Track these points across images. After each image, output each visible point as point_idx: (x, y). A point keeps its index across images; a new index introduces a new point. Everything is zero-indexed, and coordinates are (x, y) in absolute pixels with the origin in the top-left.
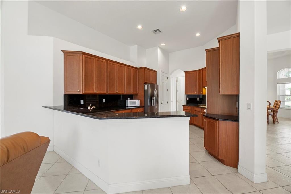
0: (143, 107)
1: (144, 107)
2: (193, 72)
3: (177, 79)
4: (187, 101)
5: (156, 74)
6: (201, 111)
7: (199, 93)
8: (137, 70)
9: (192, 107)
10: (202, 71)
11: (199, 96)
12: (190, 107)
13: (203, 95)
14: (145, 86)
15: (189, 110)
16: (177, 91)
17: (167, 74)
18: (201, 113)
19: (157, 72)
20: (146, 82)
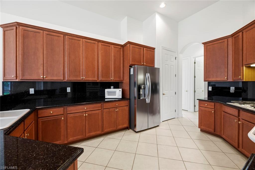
0: (128, 99)
1: (130, 99)
2: (220, 41)
3: (195, 61)
4: (209, 92)
5: (154, 52)
6: (239, 116)
7: (235, 79)
8: (121, 48)
9: (218, 105)
10: (241, 33)
11: (234, 83)
12: (213, 104)
13: (243, 82)
14: (131, 69)
15: (210, 110)
16: (195, 77)
17: (175, 52)
18: (239, 120)
19: (155, 50)
20: (133, 63)
